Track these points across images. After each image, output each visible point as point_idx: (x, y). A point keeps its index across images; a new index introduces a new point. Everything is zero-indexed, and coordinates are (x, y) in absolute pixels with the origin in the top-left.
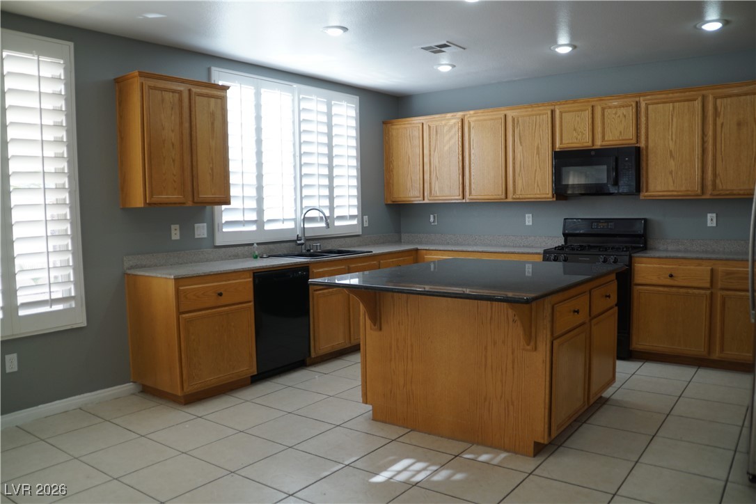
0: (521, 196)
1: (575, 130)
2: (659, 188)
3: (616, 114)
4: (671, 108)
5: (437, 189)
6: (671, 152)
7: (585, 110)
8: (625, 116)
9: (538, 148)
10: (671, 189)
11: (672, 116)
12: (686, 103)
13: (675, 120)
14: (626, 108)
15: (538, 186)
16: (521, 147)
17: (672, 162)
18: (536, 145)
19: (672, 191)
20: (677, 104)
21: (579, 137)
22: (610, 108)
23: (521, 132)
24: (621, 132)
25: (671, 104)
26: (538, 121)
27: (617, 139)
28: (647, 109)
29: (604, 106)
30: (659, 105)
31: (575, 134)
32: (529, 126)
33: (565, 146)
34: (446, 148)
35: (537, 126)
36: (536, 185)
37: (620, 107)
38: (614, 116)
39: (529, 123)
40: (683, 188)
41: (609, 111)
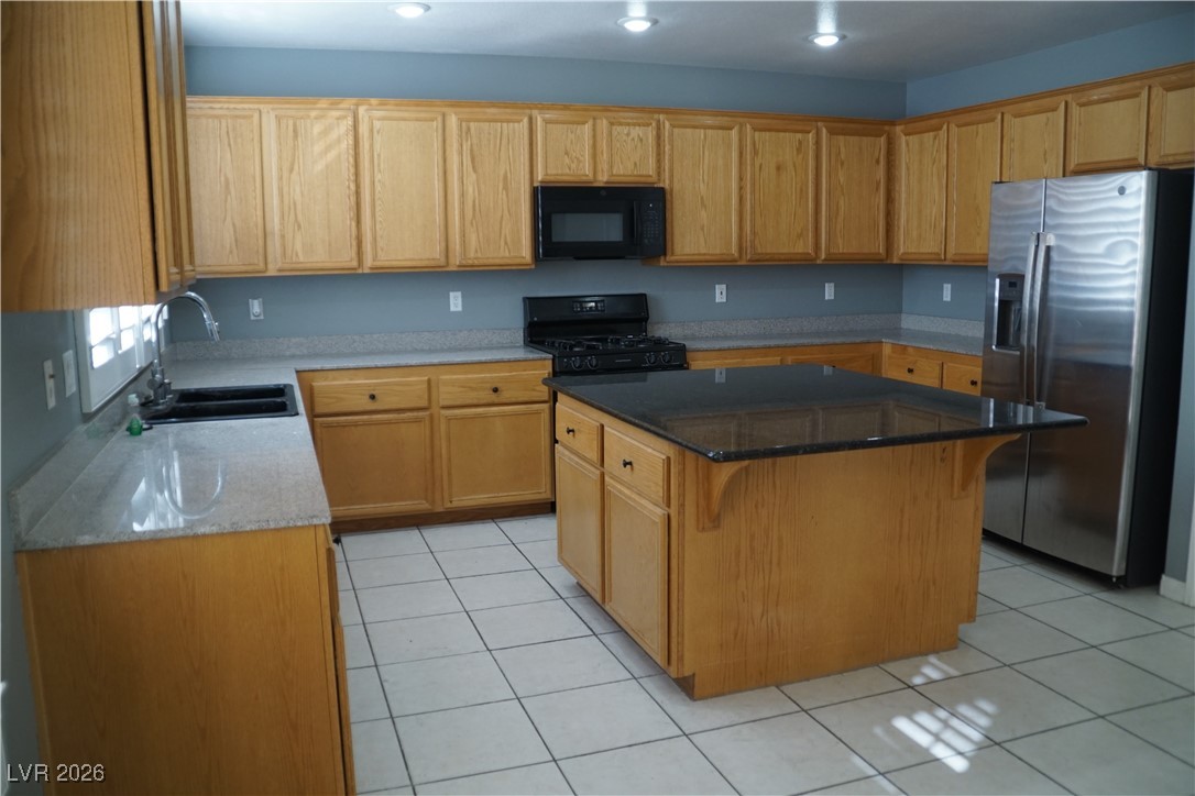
0: (476, 262)
1: (567, 153)
2: (687, 250)
3: (628, 135)
4: (702, 136)
5: (298, 246)
6: (702, 198)
7: (584, 123)
8: (641, 140)
9: (505, 178)
10: (703, 251)
11: (703, 147)
12: (720, 131)
13: (706, 153)
14: (642, 128)
15: (506, 243)
16: (474, 176)
17: (704, 214)
18: (502, 173)
19: (705, 254)
20: (709, 132)
21: (573, 166)
22: (621, 124)
23: (475, 148)
24: (635, 164)
25: (702, 131)
26: (505, 132)
27: (630, 173)
28: (671, 134)
29: (612, 120)
30: (688, 130)
31: (567, 161)
32: (489, 140)
33: (552, 178)
34: (320, 166)
35: (504, 141)
36: (502, 243)
37: (634, 125)
38: (625, 138)
39: (490, 134)
40: (718, 252)
41: (619, 128)
